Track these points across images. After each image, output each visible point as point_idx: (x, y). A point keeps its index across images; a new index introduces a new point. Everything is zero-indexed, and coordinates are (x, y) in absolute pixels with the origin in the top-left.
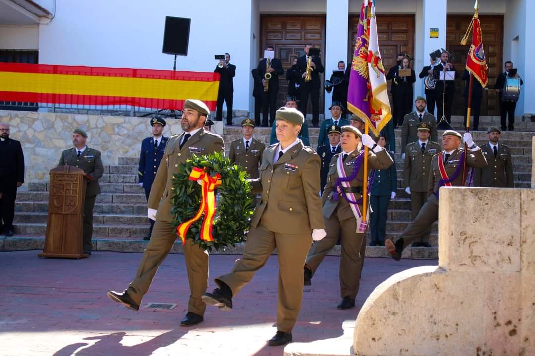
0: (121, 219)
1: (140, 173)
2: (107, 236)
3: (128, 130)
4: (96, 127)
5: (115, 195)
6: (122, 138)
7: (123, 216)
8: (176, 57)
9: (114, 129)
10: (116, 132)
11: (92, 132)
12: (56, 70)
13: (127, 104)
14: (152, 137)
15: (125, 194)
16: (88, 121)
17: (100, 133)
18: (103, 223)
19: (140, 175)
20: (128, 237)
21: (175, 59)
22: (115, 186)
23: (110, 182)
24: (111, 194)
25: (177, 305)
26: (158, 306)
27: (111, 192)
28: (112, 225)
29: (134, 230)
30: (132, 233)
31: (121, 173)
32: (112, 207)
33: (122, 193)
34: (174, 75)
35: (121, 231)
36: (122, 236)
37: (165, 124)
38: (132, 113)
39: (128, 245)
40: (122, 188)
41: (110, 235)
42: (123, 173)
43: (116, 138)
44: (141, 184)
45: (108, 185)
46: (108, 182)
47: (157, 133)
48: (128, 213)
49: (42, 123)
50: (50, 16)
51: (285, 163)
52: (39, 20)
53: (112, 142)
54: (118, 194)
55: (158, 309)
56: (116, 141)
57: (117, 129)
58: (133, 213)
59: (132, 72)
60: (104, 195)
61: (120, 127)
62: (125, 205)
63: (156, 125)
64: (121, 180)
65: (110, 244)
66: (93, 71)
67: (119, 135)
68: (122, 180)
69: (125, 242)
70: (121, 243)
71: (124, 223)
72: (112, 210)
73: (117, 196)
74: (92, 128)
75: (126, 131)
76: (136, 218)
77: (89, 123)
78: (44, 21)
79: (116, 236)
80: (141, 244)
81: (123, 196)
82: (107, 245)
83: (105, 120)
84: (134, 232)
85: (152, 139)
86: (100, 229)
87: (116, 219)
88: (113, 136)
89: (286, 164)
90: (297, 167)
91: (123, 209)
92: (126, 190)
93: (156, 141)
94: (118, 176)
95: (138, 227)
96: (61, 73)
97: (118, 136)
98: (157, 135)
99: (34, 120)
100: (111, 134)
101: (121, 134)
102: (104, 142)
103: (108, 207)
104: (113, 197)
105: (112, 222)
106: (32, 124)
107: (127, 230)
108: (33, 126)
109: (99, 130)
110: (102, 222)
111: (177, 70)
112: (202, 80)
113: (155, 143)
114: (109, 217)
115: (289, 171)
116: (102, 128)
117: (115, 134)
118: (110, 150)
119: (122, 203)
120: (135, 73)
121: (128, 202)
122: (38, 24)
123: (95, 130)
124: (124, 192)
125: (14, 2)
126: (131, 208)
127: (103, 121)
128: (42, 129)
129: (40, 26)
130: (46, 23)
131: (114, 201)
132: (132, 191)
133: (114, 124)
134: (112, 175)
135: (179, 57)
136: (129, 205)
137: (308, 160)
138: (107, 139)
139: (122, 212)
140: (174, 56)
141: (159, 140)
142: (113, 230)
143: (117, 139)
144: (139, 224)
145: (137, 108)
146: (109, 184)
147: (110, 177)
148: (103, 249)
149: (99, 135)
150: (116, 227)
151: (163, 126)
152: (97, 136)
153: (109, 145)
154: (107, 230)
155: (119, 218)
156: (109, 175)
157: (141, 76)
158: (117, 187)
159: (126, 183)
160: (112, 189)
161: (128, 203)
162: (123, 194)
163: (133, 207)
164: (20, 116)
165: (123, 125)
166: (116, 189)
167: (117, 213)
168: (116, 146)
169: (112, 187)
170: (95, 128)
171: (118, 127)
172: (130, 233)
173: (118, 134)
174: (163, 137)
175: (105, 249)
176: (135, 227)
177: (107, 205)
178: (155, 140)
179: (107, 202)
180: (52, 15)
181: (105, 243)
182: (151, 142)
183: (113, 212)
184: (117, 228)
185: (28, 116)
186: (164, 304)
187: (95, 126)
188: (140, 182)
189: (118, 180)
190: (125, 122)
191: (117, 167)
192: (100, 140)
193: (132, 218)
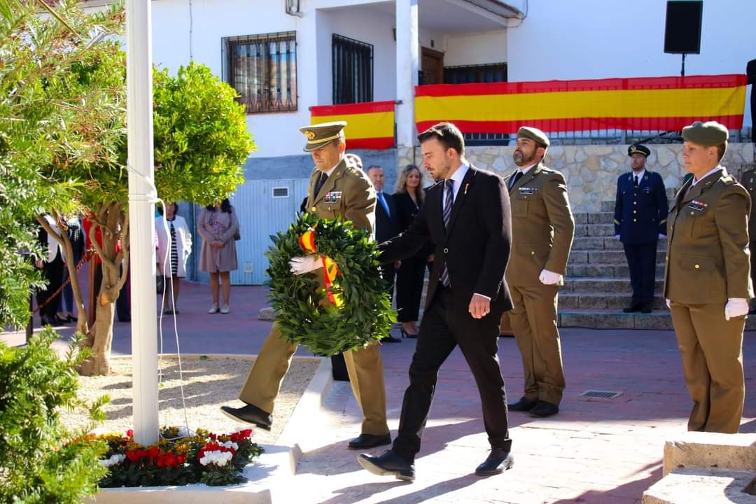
0: (597, 285)
1: (616, 222)
2: (576, 308)
3: (618, 163)
4: (575, 162)
5: (591, 252)
6: (610, 174)
7: (599, 280)
8: (684, 57)
9: (599, 163)
10: (602, 168)
11: (569, 169)
12: (520, 88)
13: (616, 128)
14: (630, 171)
15: (606, 251)
16: (564, 154)
17: (580, 169)
18: (573, 290)
19: (616, 225)
20: (604, 309)
21: (683, 59)
22: (593, 240)
23: (588, 236)
24: (586, 252)
25: (623, 394)
26: (596, 394)
27: (587, 249)
28: (585, 292)
29: (611, 298)
30: (610, 303)
31: (603, 223)
32: (586, 268)
33: (602, 250)
34: (682, 82)
35: (595, 301)
36: (596, 307)
37: (648, 153)
38: (623, 139)
39: (602, 319)
40: (602, 243)
41: (580, 306)
42: (606, 222)
43: (602, 174)
44: (618, 237)
45: (584, 240)
46: (585, 236)
47: (637, 166)
48: (608, 276)
49: (505, 162)
50: (520, 16)
51: (692, 200)
52: (507, 22)
53: (597, 182)
54: (595, 251)
55: (595, 398)
56: (602, 179)
57: (603, 163)
58: (614, 276)
59: (620, 84)
60: (577, 253)
61: (607, 160)
62: (603, 265)
63: (635, 155)
64: (602, 232)
65: (579, 318)
66: (569, 86)
67: (608, 171)
68: (604, 232)
69: (598, 315)
70: (593, 316)
71: (599, 290)
72: (585, 273)
73: (593, 254)
74: (570, 164)
75: (615, 165)
76: (616, 282)
77: (565, 157)
78: (513, 23)
79: (588, 308)
80: (620, 318)
81: (601, 254)
82: (574, 319)
83: (586, 151)
84: (611, 302)
85: (631, 174)
86: (567, 298)
87: (589, 285)
88: (599, 173)
89: (693, 202)
90: (706, 205)
91: (601, 271)
92: (607, 245)
93: (637, 177)
94: (598, 227)
95: (617, 295)
96: (527, 91)
97: (605, 173)
98: (638, 169)
99: (495, 157)
100: (596, 170)
101: (608, 169)
102: (587, 182)
103: (580, 269)
104: (588, 255)
105: (585, 288)
106: (492, 163)
107: (602, 299)
108: (493, 165)
109: (579, 165)
110: (571, 289)
111: (686, 75)
112: (720, 86)
113: (634, 180)
114: (581, 283)
115: (694, 210)
116: (584, 163)
117: (600, 170)
118: (594, 192)
119: (600, 263)
120: (625, 84)
121: (608, 261)
122: (506, 28)
123: (574, 166)
124: (605, 249)
125: (471, 2)
126: (611, 270)
127: (584, 153)
128: (505, 168)
129: (508, 30)
130: (515, 25)
131: (590, 261)
132: (616, 247)
133: (600, 156)
134: (590, 226)
135: (689, 57)
136: (610, 265)
137: (723, 195)
138: (590, 177)
139: (600, 276)
140: (681, 55)
141: (640, 175)
142: (585, 300)
143: (603, 176)
144: (620, 291)
145: (629, 132)
146: (587, 238)
147: (587, 228)
148: (569, 325)
149: (580, 172)
150: (588, 295)
151: (646, 157)
152: (577, 173)
153: (593, 185)
154: (576, 300)
155: (594, 283)
156: (585, 226)
157: (634, 88)
158: (595, 242)
159: (609, 236)
160: (589, 244)
161: (609, 263)
162: (604, 252)
163: (613, 268)
164: (476, 153)
165: (612, 157)
166: (595, 245)
167: (592, 277)
168: (603, 187)
169: (588, 243)
170: (573, 163)
171: (604, 160)
172: (607, 303)
173: (605, 169)
174: (646, 172)
175: (572, 324)
176: (613, 295)
177: (581, 265)
178: (634, 175)
179: (580, 263)
180: (523, 14)
181: (572, 317)
182: (630, 178)
183: (587, 276)
184: (589, 297)
185: (487, 152)
186: (605, 392)
187: (573, 161)
188: (617, 233)
189: (598, 233)
190: (614, 152)
191: (597, 215)
192: (581, 180)
193: (611, 283)
